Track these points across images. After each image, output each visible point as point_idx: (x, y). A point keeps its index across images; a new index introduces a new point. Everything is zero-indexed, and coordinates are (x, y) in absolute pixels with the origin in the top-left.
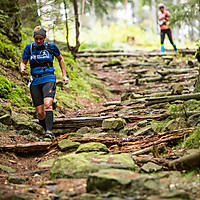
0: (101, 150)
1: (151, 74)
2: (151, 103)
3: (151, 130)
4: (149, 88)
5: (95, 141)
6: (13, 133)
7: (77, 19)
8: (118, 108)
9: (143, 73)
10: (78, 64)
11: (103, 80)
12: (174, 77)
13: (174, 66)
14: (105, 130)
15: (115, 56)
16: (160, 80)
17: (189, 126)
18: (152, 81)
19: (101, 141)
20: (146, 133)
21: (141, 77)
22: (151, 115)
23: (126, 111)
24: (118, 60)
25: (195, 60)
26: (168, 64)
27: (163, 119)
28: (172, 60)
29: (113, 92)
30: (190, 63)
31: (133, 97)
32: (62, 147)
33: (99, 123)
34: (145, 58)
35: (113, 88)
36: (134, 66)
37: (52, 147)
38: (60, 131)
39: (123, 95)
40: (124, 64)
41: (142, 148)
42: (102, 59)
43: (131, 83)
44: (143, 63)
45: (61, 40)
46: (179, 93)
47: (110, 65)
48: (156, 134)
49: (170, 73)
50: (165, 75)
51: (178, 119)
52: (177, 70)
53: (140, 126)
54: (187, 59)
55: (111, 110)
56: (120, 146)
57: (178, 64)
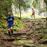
0: (26, 40)
1: (36, 23)
2: (36, 29)
6: (7, 36)
7: (20, 12)
8: (29, 30)
9: (34, 23)
10: (20, 21)
11: (26, 25)
12: (41, 24)
13: (41, 22)
14: (27, 35)
15: (28, 20)
16: (38, 25)
17: (45, 34)
18: (36, 25)
19: (26, 38)
21: (34, 24)
22: (36, 32)
23: (31, 31)
24: (29, 20)
26: (40, 21)
27: (39, 33)
29: (28, 27)
30: (44, 21)
31: (32, 28)
32: (18, 39)
35: (28, 26)
36: (32, 21)
38: (17, 36)
39: (30, 28)
40: (30, 21)
42: (26, 20)
43: (32, 25)
44: (34, 21)
45: (17, 16)
47: (27, 21)
48: (38, 36)
49: (40, 23)
51: (42, 33)
52: (42, 22)
54: (44, 20)
55: (28, 31)
56: (30, 39)
57: (42, 21)
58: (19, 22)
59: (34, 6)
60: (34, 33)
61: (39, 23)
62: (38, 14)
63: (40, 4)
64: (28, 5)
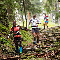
0: (34, 58)
1: (51, 34)
3: (50, 50)
4: (50, 38)
5: (32, 55)
12: (58, 34)
14: (36, 52)
16: (54, 36)
18: (51, 36)
19: (34, 55)
20: (48, 52)
21: (47, 35)
22: (50, 46)
24: (40, 30)
26: (56, 31)
28: (57, 29)
31: (45, 41)
32: (22, 58)
34: (49, 30)
37: (19, 58)
40: (42, 32)
41: (47, 56)
43: (44, 37)
44: (48, 31)
46: (59, 39)
48: (51, 52)
49: (57, 33)
51: (58, 47)
53: (47, 50)
57: (59, 31)
58: (24, 34)
60: (46, 48)
61: (55, 34)
62: (54, 21)
63: (57, 7)
64: (39, 9)
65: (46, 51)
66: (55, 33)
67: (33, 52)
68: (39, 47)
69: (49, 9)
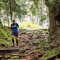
0: (18, 58)
2: (34, 44)
4: (34, 40)
5: (16, 56)
17: (45, 51)
18: (35, 38)
19: (18, 56)
20: (32, 53)
21: (31, 37)
25: (48, 32)
28: (41, 32)
32: (6, 58)
33: (18, 50)
34: (33, 32)
35: (23, 40)
38: (6, 53)
39: (26, 42)
42: (20, 32)
44: (32, 33)
46: (43, 41)
48: (35, 53)
50: (39, 36)
51: (42, 49)
53: (30, 51)
56: (24, 57)
59: (32, 12)
60: (30, 49)
63: (42, 10)
64: (24, 11)
65: (30, 53)
66: (39, 35)
67: (17, 53)
68: (23, 48)
69: (34, 11)
